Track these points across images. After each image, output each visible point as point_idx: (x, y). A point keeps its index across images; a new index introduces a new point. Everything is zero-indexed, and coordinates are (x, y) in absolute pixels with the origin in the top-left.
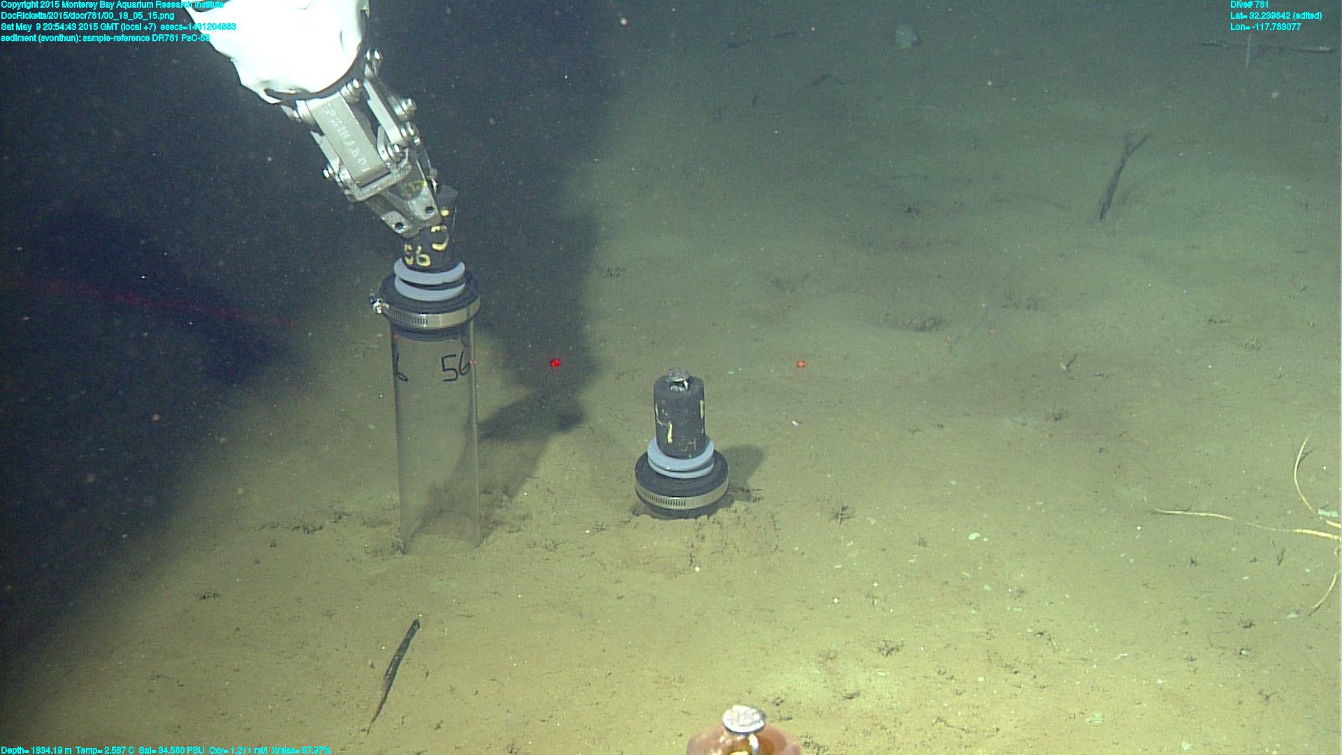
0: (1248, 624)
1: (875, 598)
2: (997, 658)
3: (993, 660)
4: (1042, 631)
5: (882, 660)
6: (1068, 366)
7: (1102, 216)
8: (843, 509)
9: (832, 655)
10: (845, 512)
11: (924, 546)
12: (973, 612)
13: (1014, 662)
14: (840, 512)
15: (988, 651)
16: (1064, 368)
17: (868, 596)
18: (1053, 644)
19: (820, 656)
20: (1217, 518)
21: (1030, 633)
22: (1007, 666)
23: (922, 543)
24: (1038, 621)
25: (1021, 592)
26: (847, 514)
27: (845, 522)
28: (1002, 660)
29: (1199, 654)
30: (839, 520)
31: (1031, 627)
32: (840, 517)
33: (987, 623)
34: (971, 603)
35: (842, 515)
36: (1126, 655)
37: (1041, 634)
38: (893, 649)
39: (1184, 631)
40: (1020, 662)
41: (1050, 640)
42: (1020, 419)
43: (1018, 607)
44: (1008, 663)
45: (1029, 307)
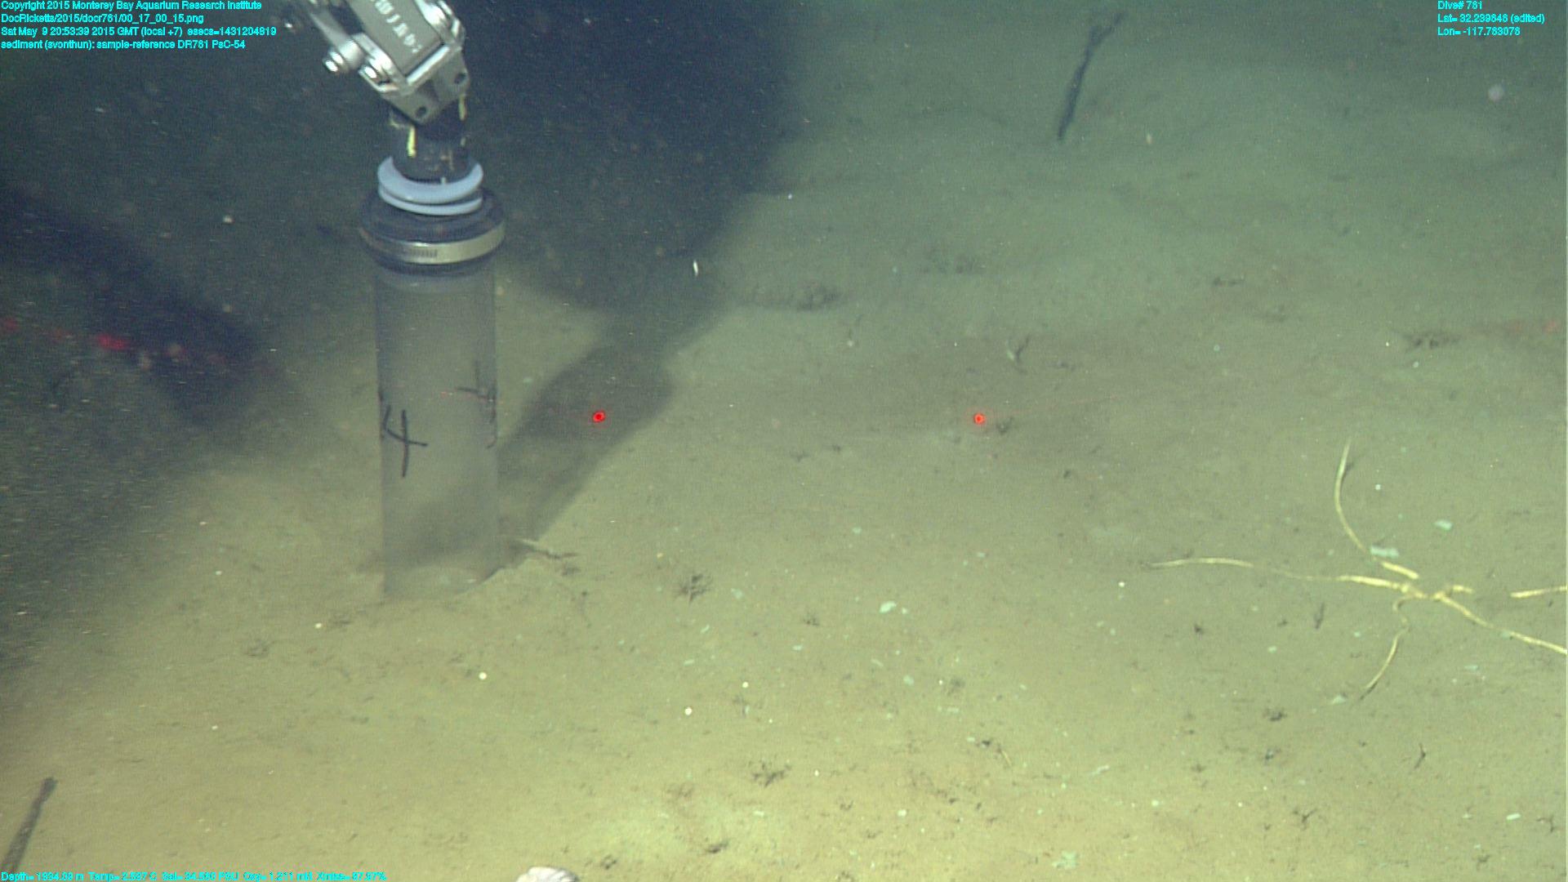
0: (1277, 715)
1: (745, 703)
2: (926, 781)
3: (919, 784)
4: (987, 739)
5: (760, 792)
6: (1018, 353)
7: (1061, 133)
8: (695, 579)
9: (685, 790)
10: (698, 583)
11: (814, 624)
12: (889, 716)
13: (949, 786)
14: (691, 585)
15: (911, 771)
16: (1011, 356)
17: (736, 701)
18: (1004, 757)
19: (669, 791)
20: (1231, 566)
21: (971, 743)
22: (939, 792)
23: (812, 621)
24: (982, 725)
25: (957, 684)
26: (700, 586)
27: (698, 597)
28: (932, 784)
29: (1209, 761)
30: (688, 597)
31: (972, 735)
32: (690, 592)
33: (910, 732)
34: (885, 704)
35: (693, 588)
36: (1107, 767)
37: (987, 743)
38: (774, 775)
39: (1188, 729)
40: (958, 786)
41: (999, 751)
42: (950, 433)
43: (953, 706)
44: (941, 788)
45: (960, 270)
